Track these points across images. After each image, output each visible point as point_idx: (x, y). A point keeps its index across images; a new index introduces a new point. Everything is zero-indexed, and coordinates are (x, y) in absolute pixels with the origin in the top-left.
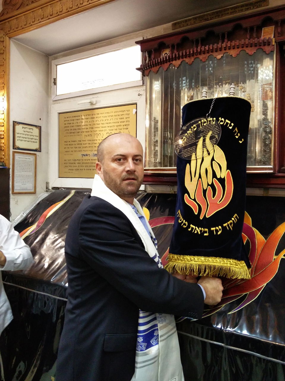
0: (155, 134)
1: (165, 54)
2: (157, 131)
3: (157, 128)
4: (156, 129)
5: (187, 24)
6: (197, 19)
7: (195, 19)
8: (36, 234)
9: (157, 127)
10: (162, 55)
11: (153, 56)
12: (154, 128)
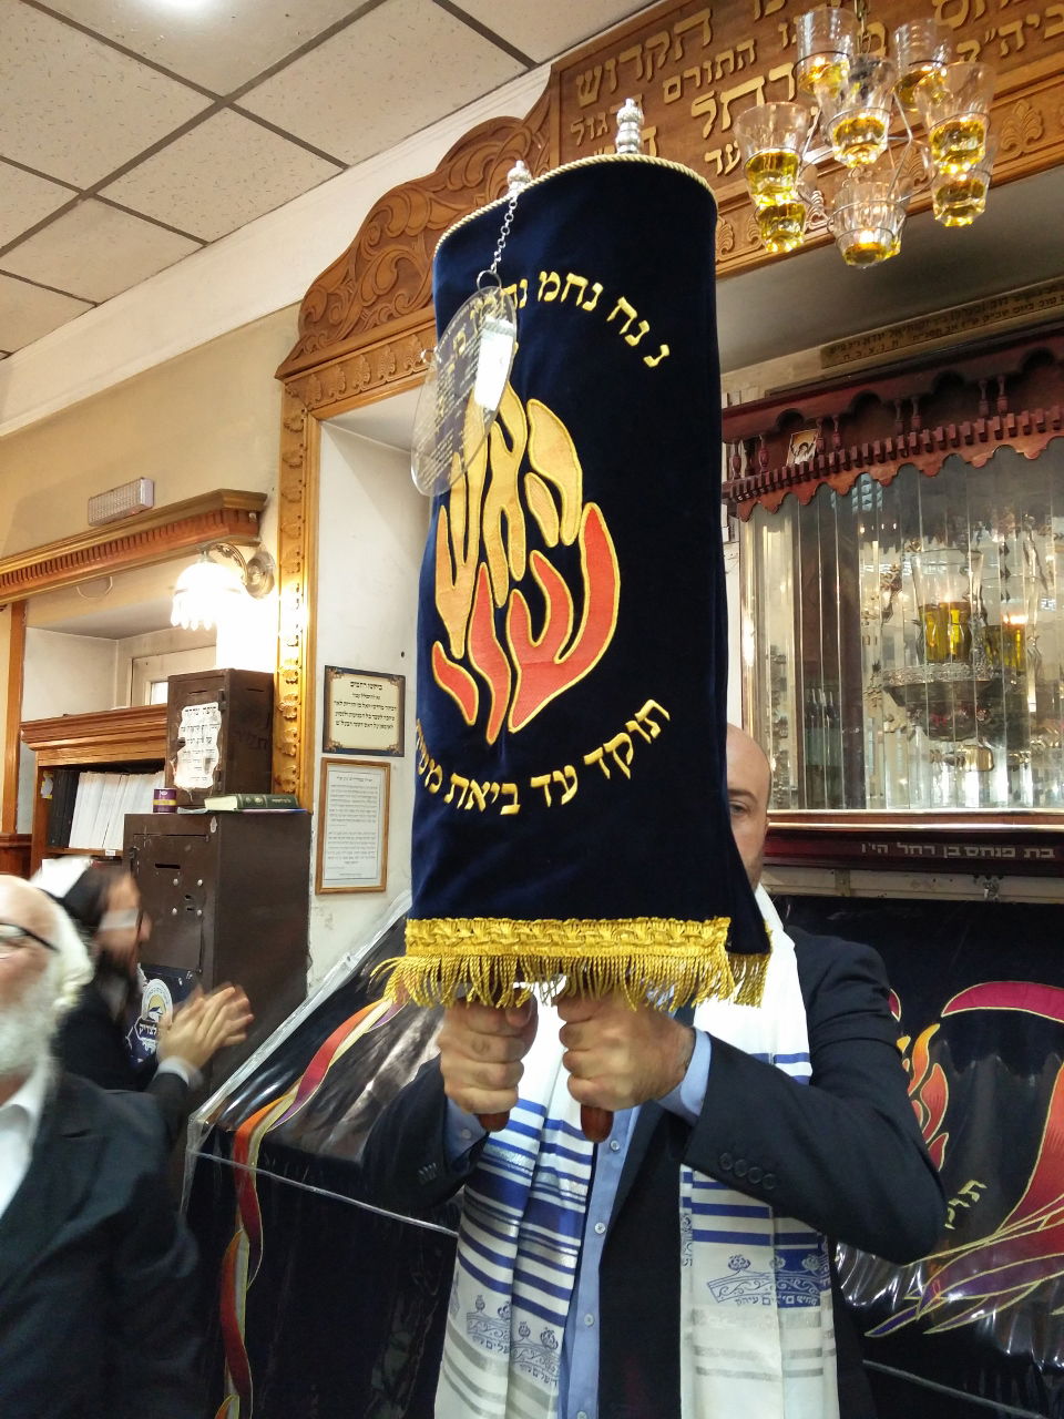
0: (776, 699)
1: (801, 447)
2: (784, 687)
3: (783, 681)
4: (779, 683)
5: (872, 350)
6: (904, 333)
7: (896, 332)
8: (393, 1028)
9: (782, 675)
10: (792, 450)
11: (761, 456)
12: (773, 679)
